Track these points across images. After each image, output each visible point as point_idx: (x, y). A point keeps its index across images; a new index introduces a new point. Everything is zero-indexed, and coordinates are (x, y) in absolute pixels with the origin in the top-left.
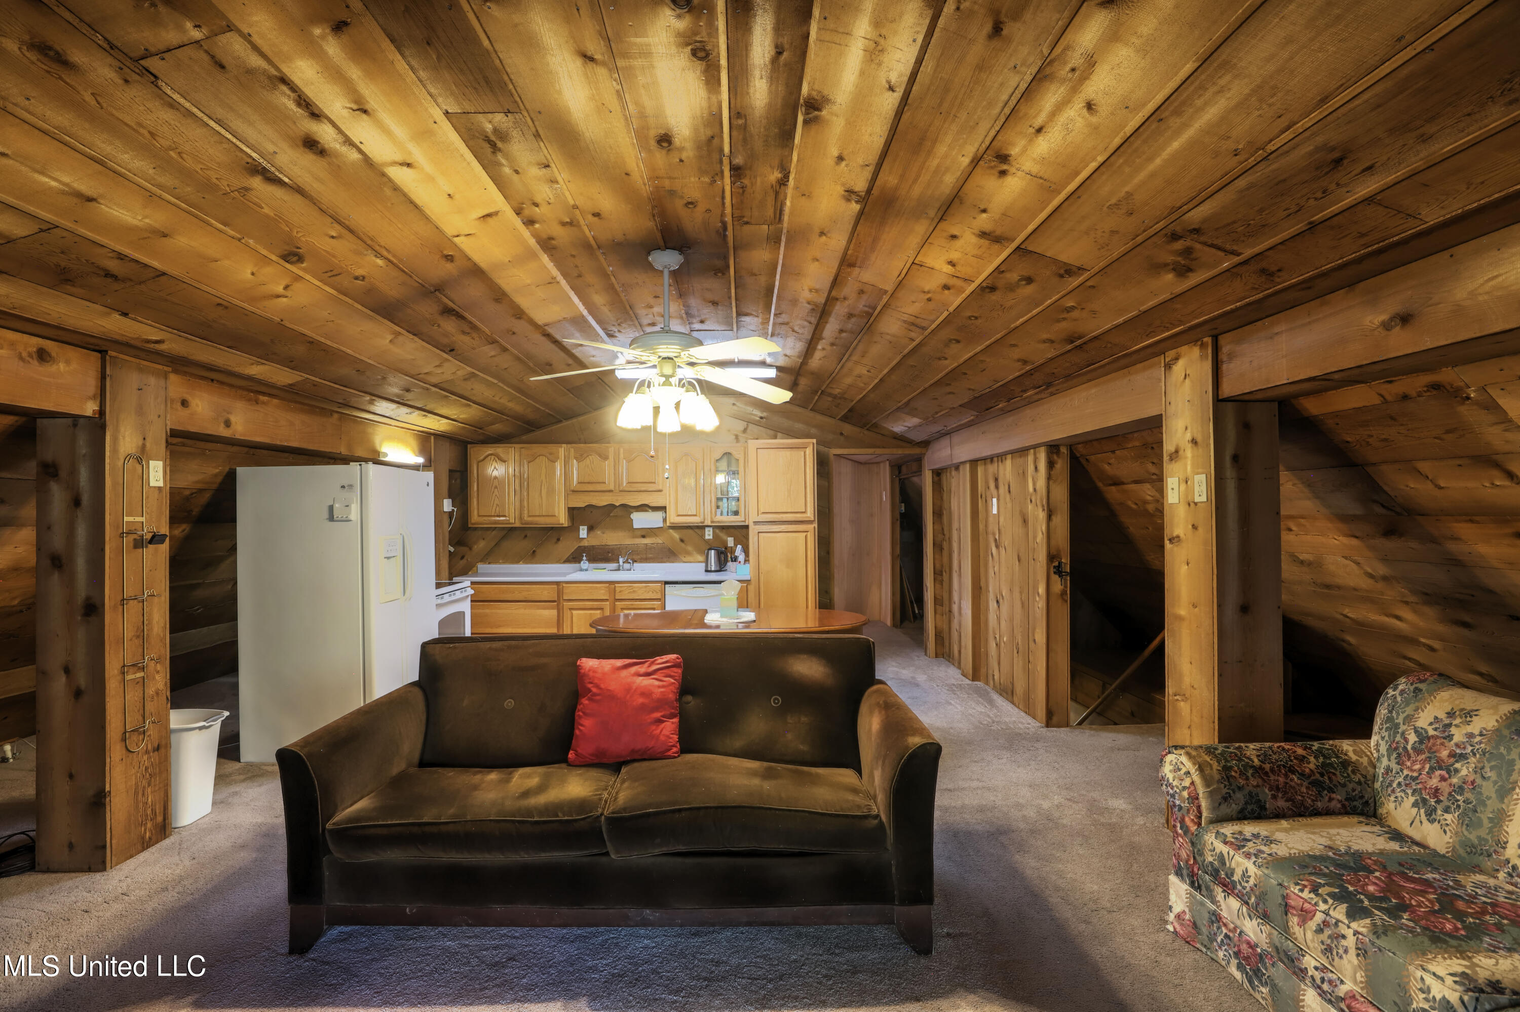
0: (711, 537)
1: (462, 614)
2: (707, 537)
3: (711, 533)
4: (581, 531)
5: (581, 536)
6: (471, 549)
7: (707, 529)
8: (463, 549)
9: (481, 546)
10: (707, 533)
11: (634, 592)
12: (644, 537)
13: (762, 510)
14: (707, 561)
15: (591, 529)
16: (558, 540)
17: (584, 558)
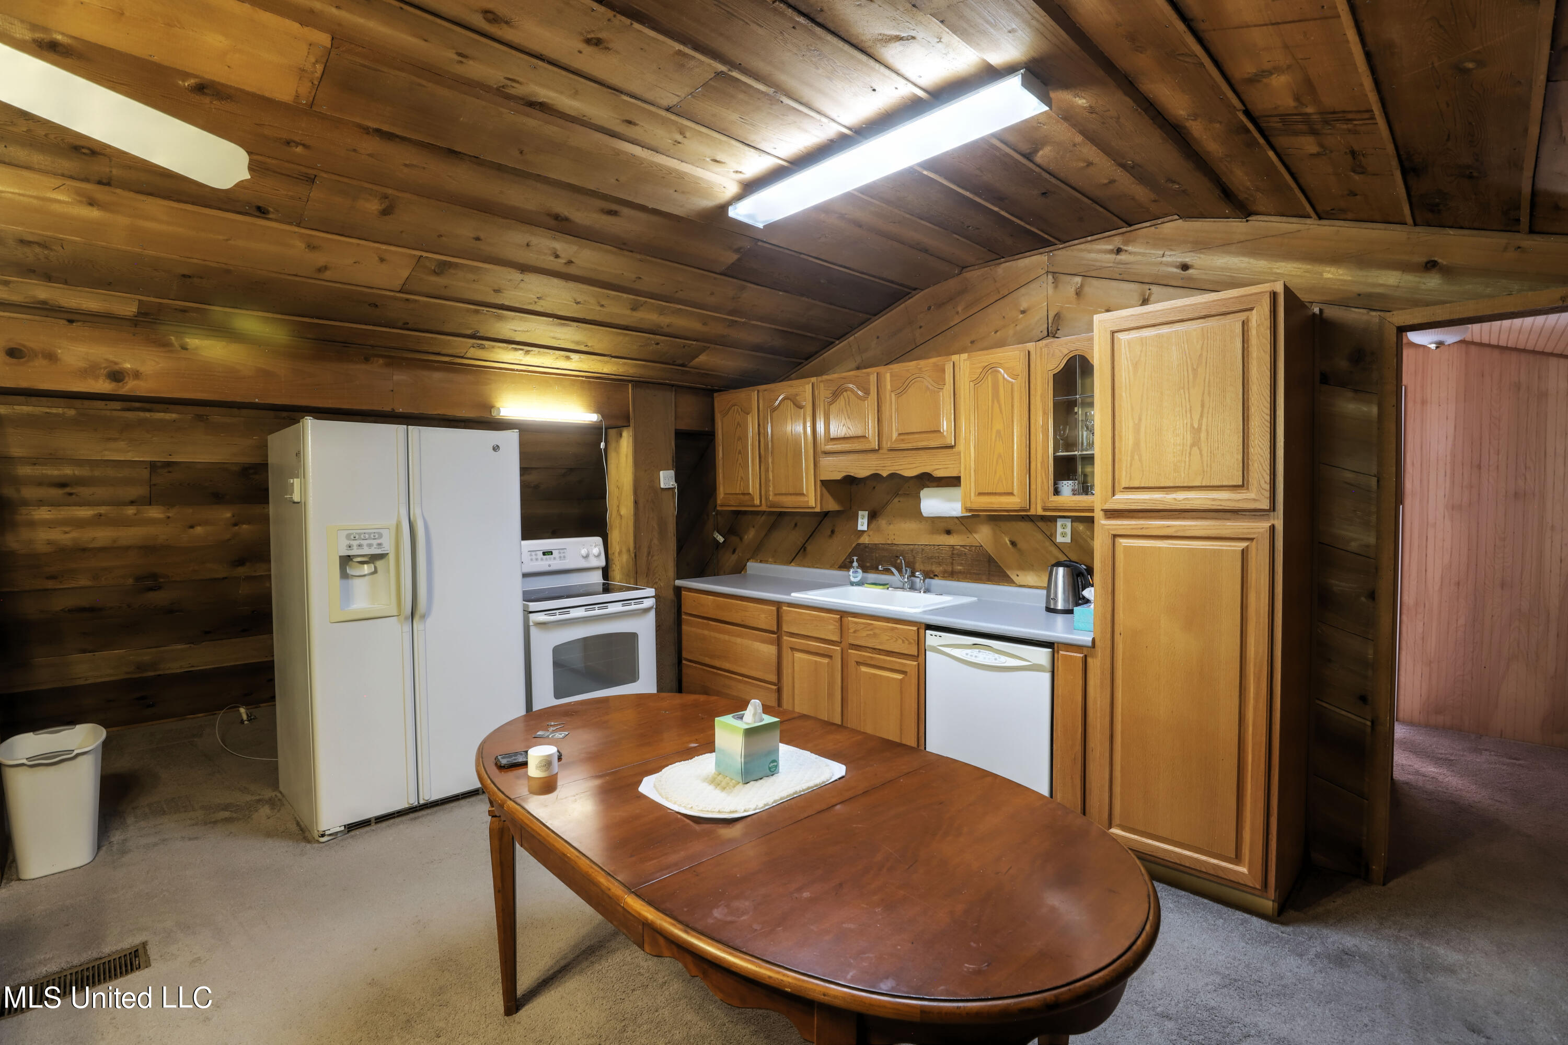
0: (1068, 539)
1: (631, 638)
2: (1059, 539)
3: (1068, 530)
4: (860, 520)
5: (860, 528)
6: (741, 539)
7: (1060, 523)
8: (734, 539)
9: (750, 535)
10: (1059, 530)
11: (875, 635)
12: (948, 532)
13: (1124, 482)
14: (1049, 587)
15: (873, 517)
16: (833, 532)
17: (855, 564)
